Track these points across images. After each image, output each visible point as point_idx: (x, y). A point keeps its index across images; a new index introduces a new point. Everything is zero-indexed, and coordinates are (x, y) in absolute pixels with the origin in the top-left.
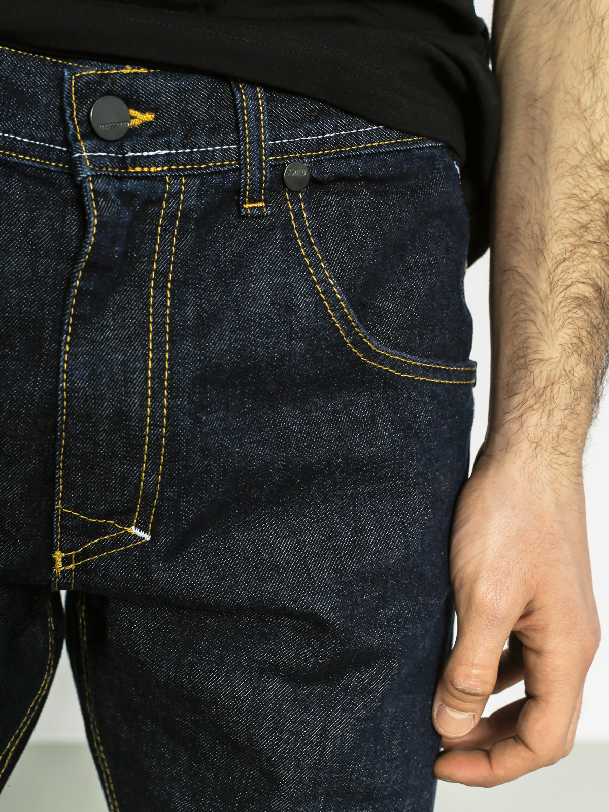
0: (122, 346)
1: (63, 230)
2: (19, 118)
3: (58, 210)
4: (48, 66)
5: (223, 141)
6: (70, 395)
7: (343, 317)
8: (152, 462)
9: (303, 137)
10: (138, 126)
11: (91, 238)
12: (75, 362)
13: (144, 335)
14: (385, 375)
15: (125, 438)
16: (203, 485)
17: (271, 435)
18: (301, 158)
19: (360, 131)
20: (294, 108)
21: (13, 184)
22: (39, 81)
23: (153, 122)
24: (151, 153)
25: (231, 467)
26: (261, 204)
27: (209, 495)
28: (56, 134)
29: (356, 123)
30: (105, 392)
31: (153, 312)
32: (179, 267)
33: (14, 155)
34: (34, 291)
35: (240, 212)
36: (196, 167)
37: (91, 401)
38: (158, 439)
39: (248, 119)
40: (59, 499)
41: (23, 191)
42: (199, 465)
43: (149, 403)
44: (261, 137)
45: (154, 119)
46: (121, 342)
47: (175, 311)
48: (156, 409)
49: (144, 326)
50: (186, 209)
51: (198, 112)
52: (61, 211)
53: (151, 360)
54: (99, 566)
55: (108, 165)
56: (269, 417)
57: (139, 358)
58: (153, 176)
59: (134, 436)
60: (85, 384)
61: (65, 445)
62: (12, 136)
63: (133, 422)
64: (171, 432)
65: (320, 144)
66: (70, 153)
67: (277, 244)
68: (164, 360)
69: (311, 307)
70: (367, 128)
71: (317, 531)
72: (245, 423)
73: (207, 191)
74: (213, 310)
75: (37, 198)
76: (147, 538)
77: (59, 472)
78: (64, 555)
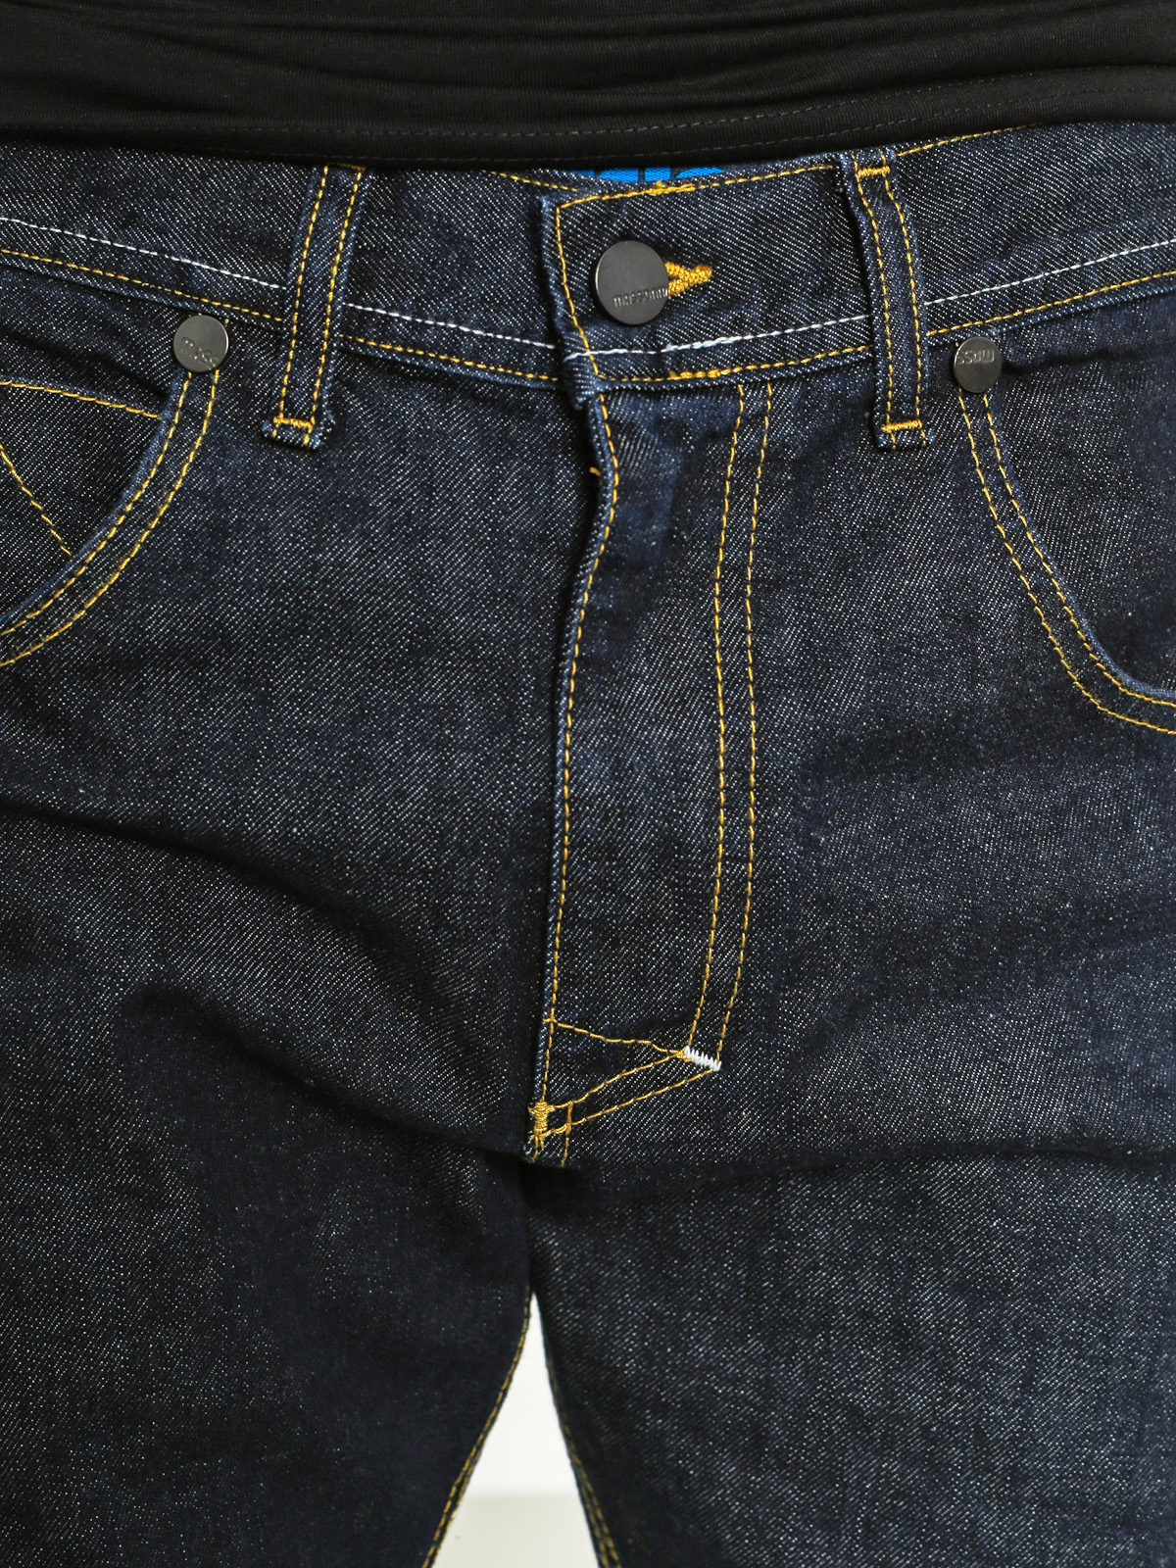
0: (668, 711)
1: (549, 497)
2: (464, 291)
3: (539, 462)
4: (514, 191)
5: (838, 308)
6: (577, 809)
7: (1069, 635)
8: (728, 926)
9: (984, 287)
10: (682, 294)
11: (609, 510)
12: (585, 747)
13: (707, 689)
14: (1139, 734)
15: (677, 885)
16: (821, 965)
17: (946, 863)
18: (984, 328)
19: (1086, 264)
20: (962, 234)
21: (454, 416)
22: (498, 220)
23: (709, 284)
24: (708, 344)
25: (873, 930)
26: (914, 424)
27: (832, 985)
28: (533, 318)
29: (1079, 250)
30: (642, 799)
31: (721, 643)
32: (765, 555)
33: (457, 361)
34: (500, 617)
35: (875, 441)
36: (792, 363)
37: (615, 820)
38: (738, 885)
39: (885, 264)
40: (551, 1005)
41: (473, 427)
42: (815, 928)
43: (722, 818)
44: (911, 298)
45: (711, 279)
46: (665, 705)
47: (761, 639)
48: (735, 828)
49: (705, 670)
50: (774, 444)
51: (792, 259)
52: (546, 462)
53: (723, 736)
54: (621, 1124)
55: (632, 372)
56: (939, 829)
57: (700, 733)
58: (714, 386)
59: (693, 880)
60: (605, 787)
61: (565, 903)
62: (453, 326)
63: (693, 855)
64: (763, 870)
65: (1016, 298)
66: (559, 352)
67: (948, 501)
68: (746, 736)
69: (1011, 619)
70: (1099, 257)
71: (1033, 1041)
72: (898, 844)
73: (814, 406)
74: (832, 632)
75: (500, 439)
76: (715, 1065)
77: (552, 955)
78: (552, 1109)
